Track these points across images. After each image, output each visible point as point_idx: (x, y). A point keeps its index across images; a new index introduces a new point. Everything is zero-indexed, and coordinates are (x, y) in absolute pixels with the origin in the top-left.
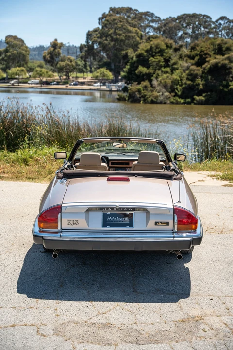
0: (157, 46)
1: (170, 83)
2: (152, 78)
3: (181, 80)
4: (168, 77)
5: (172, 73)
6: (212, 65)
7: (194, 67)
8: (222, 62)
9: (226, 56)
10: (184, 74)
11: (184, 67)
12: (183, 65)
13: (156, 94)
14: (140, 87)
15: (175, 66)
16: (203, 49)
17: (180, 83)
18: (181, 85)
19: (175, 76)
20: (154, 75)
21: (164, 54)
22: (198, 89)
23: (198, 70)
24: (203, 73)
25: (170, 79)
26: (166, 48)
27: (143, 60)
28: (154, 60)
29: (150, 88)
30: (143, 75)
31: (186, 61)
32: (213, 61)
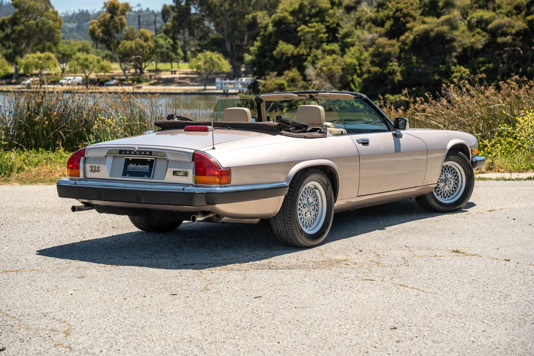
0: (313, 4)
1: (340, 71)
2: (305, 64)
3: (360, 65)
4: (334, 60)
5: (343, 52)
6: (418, 35)
7: (384, 41)
8: (436, 29)
9: (443, 18)
10: (366, 54)
11: (364, 41)
12: (362, 37)
14: (281, 80)
15: (349, 40)
16: (401, 6)
17: (359, 71)
18: (360, 76)
19: (350, 58)
20: (309, 58)
21: (327, 18)
22: (393, 80)
23: (392, 45)
24: (402, 50)
25: (339, 64)
26: (329, 6)
27: (285, 31)
28: (307, 29)
29: (302, 83)
30: (288, 59)
31: (369, 30)
32: (419, 28)
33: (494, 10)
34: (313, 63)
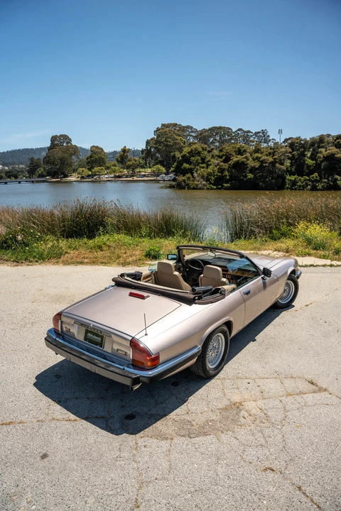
0: (196, 150)
1: (206, 175)
2: (193, 172)
3: (214, 172)
4: (204, 171)
5: (207, 168)
6: (235, 162)
7: (222, 164)
8: (242, 160)
9: (244, 156)
10: (216, 169)
12: (214, 162)
13: (196, 183)
14: (184, 178)
15: (209, 163)
16: (228, 151)
17: (213, 175)
19: (209, 170)
21: (201, 155)
22: (226, 179)
23: (226, 166)
24: (229, 167)
25: (206, 172)
26: (202, 150)
27: (186, 159)
28: (194, 159)
29: (192, 179)
30: (187, 170)
31: (217, 159)
32: (235, 159)
33: (261, 153)
34: (196, 171)
